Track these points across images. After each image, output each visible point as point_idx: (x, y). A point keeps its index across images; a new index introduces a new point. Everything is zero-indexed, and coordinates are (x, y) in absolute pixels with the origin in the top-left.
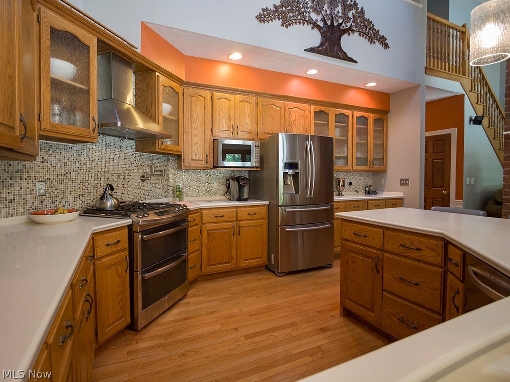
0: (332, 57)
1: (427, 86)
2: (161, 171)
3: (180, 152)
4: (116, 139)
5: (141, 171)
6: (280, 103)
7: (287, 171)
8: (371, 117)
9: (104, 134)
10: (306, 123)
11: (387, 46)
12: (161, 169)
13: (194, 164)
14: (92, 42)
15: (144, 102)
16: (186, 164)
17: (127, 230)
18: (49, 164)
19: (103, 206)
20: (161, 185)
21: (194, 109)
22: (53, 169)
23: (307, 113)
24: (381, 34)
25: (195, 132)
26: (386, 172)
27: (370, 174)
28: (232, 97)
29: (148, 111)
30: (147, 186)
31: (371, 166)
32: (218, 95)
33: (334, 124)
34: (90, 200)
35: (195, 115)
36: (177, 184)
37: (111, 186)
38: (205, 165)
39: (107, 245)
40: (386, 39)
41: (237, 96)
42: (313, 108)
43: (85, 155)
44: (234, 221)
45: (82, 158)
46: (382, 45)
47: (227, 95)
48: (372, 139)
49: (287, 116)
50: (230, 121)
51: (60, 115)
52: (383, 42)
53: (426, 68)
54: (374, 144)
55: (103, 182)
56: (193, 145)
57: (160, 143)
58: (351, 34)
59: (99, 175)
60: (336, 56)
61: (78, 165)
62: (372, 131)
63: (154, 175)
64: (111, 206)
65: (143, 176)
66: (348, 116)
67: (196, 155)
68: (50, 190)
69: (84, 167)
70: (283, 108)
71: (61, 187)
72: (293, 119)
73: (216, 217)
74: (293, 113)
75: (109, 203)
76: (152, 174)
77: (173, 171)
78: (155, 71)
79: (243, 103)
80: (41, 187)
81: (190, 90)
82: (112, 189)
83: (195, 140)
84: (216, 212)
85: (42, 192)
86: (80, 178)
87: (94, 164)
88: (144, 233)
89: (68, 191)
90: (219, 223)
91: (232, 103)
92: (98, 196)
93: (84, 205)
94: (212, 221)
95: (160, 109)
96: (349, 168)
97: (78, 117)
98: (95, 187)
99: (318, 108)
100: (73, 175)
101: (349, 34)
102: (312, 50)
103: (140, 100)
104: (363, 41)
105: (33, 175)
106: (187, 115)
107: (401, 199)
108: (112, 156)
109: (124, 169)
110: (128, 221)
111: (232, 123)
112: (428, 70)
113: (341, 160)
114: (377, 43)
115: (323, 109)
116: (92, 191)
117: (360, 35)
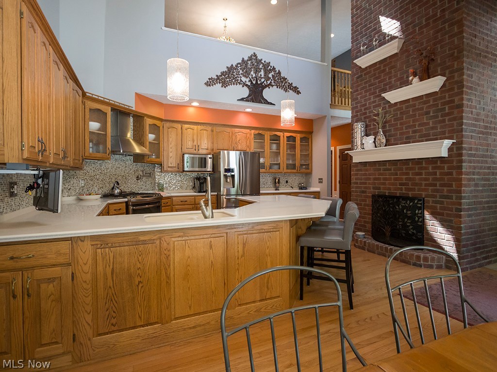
0: (257, 103)
1: (331, 116)
2: (150, 174)
3: (161, 162)
4: (121, 156)
5: (136, 174)
6: (228, 130)
7: (226, 173)
8: (298, 137)
9: (114, 154)
10: (248, 142)
11: (298, 93)
12: (149, 172)
13: (169, 169)
14: (108, 110)
15: (138, 134)
16: (165, 169)
17: (125, 204)
18: (86, 171)
19: (113, 193)
20: (150, 182)
21: (170, 135)
22: (88, 173)
23: (248, 135)
24: (294, 85)
25: (171, 150)
26: (312, 174)
27: (304, 175)
28: (195, 127)
29: (140, 140)
30: (140, 183)
31: (299, 169)
32: (186, 126)
33: (269, 141)
34: (107, 190)
35: (171, 140)
36: (160, 181)
37: (118, 182)
38: (177, 170)
39: (115, 210)
40: (298, 88)
41: (199, 127)
42: (253, 131)
43: (104, 166)
44: (193, 204)
45: (102, 168)
46: (295, 92)
47: (192, 126)
48: (299, 151)
49: (234, 137)
50: (193, 142)
51: (92, 148)
52: (296, 90)
53: (330, 105)
54: (301, 154)
55: (113, 180)
56: (169, 158)
57: (147, 158)
58: (271, 87)
59: (111, 177)
60: (260, 102)
61: (100, 171)
62: (299, 146)
63: (145, 176)
64: (117, 193)
65: (138, 177)
66: (280, 136)
67: (171, 164)
68: (87, 184)
69: (103, 172)
70: (231, 133)
71: (92, 183)
72: (238, 140)
73: (182, 201)
74: (238, 136)
75: (117, 191)
76: (143, 176)
77: (158, 174)
78: (144, 117)
79: (202, 131)
80: (82, 183)
81: (168, 124)
82: (118, 184)
83: (171, 155)
84: (182, 199)
85: (83, 185)
86: (101, 178)
87: (109, 170)
88: (133, 206)
89: (95, 185)
90: (184, 205)
91: (195, 131)
92: (111, 188)
93: (103, 193)
94: (179, 204)
95: (147, 138)
96: (281, 171)
97: (101, 147)
98: (109, 183)
99: (257, 132)
100: (98, 176)
101: (269, 88)
102: (242, 99)
103: (135, 133)
104: (280, 91)
105: (79, 177)
106: (166, 140)
107: (319, 193)
108: (118, 166)
109: (126, 173)
110: (126, 200)
111: (195, 143)
112: (333, 106)
113: (276, 166)
114: (291, 91)
115: (261, 132)
116: (108, 185)
117: (277, 87)
